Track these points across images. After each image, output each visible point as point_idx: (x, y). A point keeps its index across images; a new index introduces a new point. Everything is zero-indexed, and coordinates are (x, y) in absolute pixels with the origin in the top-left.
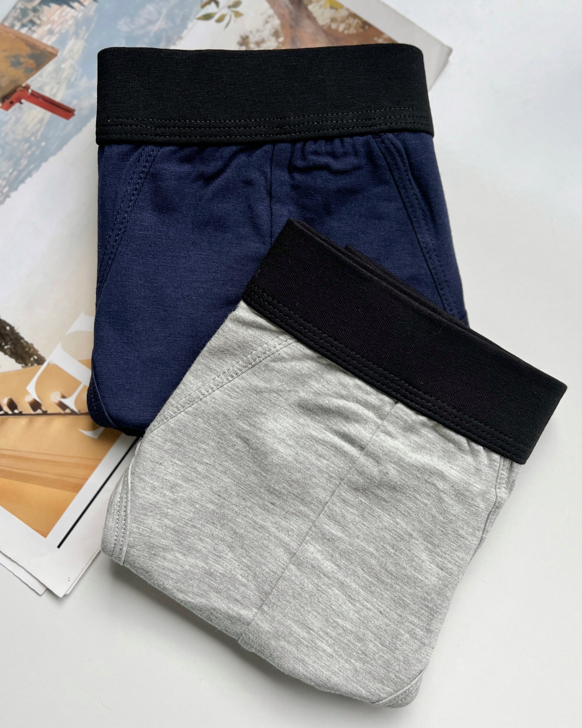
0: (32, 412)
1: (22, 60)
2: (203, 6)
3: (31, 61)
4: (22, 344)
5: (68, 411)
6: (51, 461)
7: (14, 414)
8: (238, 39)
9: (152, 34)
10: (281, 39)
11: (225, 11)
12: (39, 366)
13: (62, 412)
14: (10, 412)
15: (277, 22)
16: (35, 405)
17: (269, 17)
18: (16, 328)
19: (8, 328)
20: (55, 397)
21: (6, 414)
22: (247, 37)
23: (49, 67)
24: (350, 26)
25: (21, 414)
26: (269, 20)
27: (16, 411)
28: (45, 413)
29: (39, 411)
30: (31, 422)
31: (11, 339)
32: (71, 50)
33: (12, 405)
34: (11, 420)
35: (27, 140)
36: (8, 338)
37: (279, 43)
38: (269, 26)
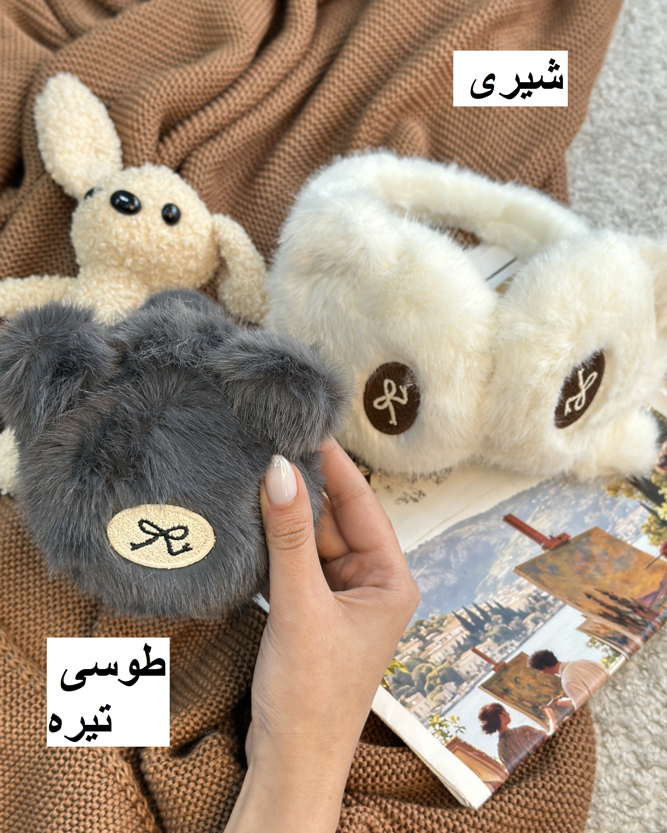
1: (548, 570)
3: (540, 567)
9: (426, 566)
23: (523, 559)
32: (502, 569)
35: (549, 507)
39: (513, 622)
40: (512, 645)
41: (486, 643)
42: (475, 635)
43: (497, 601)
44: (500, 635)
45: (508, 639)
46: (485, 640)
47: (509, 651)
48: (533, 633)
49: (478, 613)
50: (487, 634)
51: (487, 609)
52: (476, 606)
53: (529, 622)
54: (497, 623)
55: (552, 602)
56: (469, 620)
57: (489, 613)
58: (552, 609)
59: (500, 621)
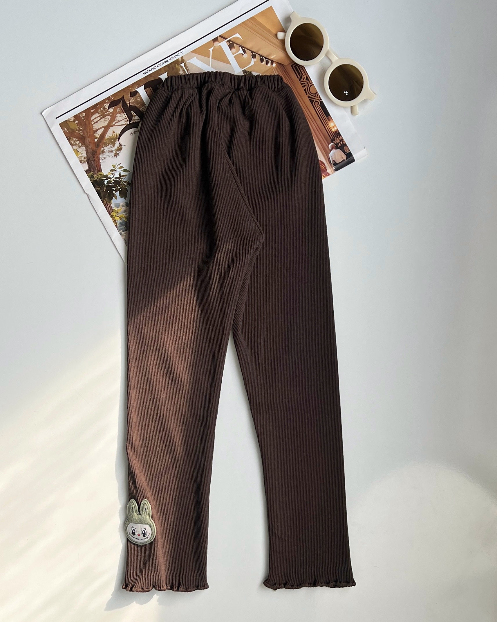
0: (256, 54)
2: (126, 175)
5: (243, 49)
6: (257, 33)
7: (263, 57)
8: (118, 157)
10: (102, 149)
11: (118, 170)
13: (245, 49)
14: (264, 58)
15: (100, 156)
16: (254, 56)
17: (103, 160)
20: (245, 56)
21: (265, 58)
22: (114, 156)
24: (74, 141)
25: (260, 56)
26: (103, 159)
27: (261, 57)
28: (252, 52)
29: (253, 53)
30: (258, 52)
33: (262, 60)
34: (265, 55)
37: (104, 148)
38: (104, 156)
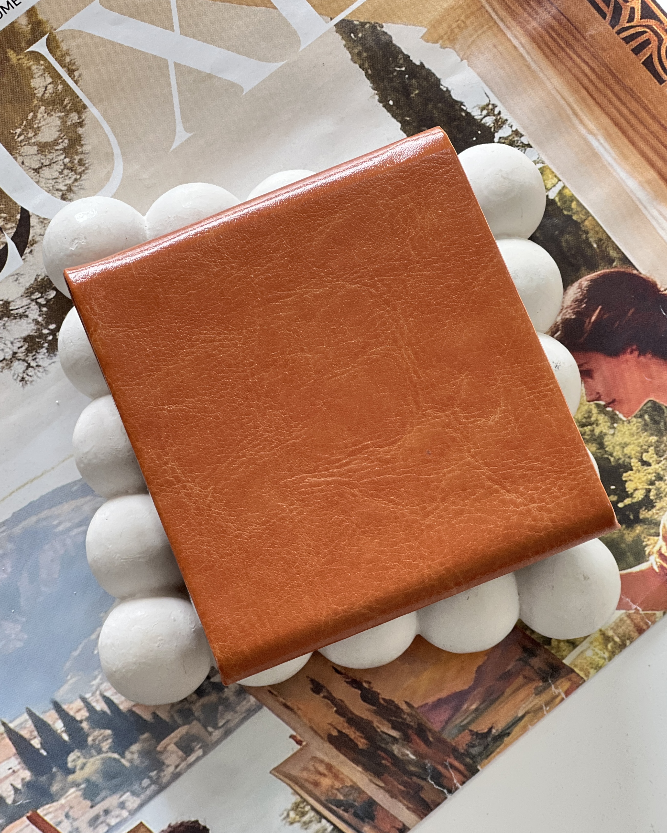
4: (371, 67)
12: (349, 19)
18: (377, 97)
19: (391, 103)
31: (391, 80)
36: (396, 84)
39: (135, 748)
40: (122, 805)
41: (63, 801)
42: (43, 779)
43: (108, 694)
44: (98, 779)
45: (114, 790)
46: (64, 790)
47: (113, 822)
48: (176, 776)
49: (59, 726)
50: (71, 778)
51: (82, 715)
52: (57, 707)
53: (172, 747)
54: (100, 751)
55: (232, 698)
56: (36, 743)
57: (85, 725)
58: (229, 716)
59: (105, 746)
